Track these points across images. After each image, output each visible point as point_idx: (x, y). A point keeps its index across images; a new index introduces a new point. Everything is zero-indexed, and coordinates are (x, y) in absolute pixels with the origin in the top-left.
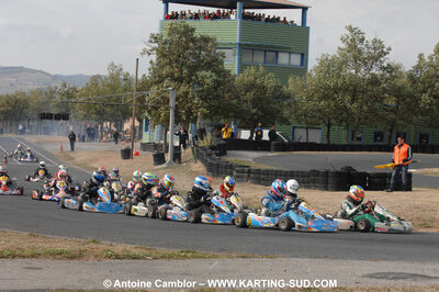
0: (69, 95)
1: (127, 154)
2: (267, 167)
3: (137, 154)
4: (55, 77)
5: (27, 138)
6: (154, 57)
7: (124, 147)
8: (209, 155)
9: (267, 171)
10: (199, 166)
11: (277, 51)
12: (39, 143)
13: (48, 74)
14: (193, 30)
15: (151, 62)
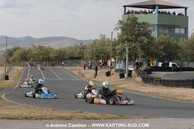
0: (83, 48)
1: (108, 74)
2: (169, 79)
3: (113, 74)
4: (79, 41)
5: (65, 68)
6: (120, 31)
7: (107, 71)
8: (144, 74)
9: (168, 80)
10: (139, 79)
11: (174, 27)
12: (70, 70)
13: (76, 40)
14: (137, 18)
15: (118, 33)
